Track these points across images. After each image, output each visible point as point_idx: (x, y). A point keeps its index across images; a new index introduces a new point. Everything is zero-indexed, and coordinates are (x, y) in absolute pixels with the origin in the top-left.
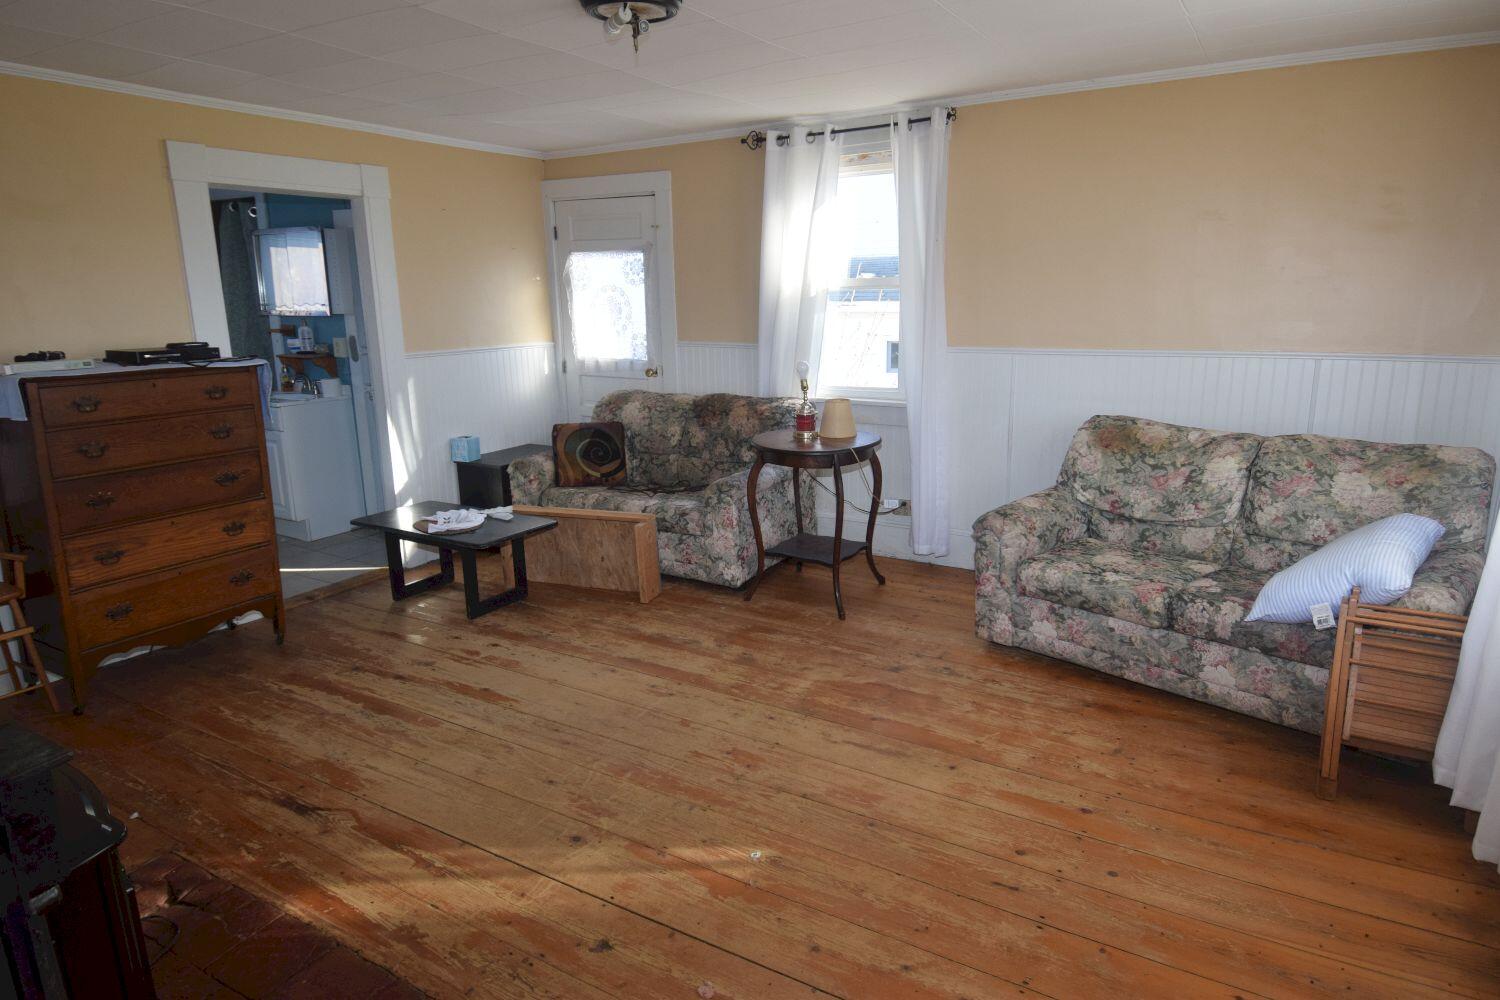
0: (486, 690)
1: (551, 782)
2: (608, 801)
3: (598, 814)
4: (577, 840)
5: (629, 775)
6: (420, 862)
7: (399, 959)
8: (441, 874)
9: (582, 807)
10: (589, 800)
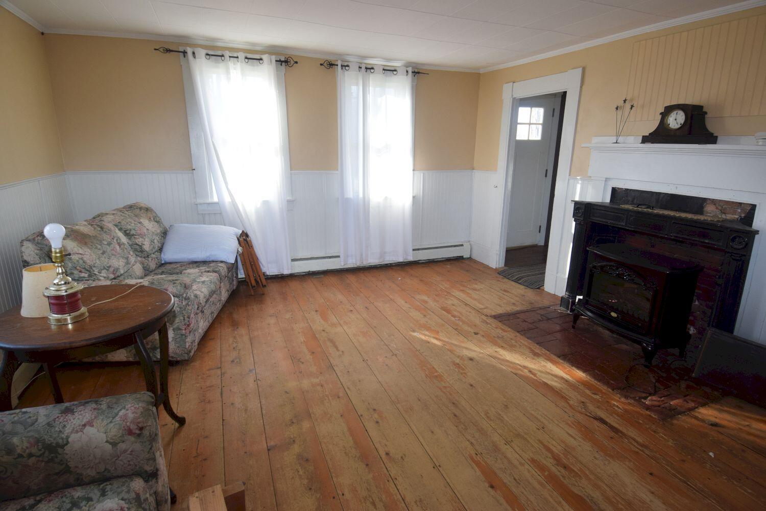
0: (492, 487)
1: (471, 385)
2: (452, 368)
3: (458, 364)
4: (471, 359)
5: (436, 374)
6: (535, 375)
7: (538, 349)
8: (525, 367)
9: (463, 369)
10: (459, 371)
